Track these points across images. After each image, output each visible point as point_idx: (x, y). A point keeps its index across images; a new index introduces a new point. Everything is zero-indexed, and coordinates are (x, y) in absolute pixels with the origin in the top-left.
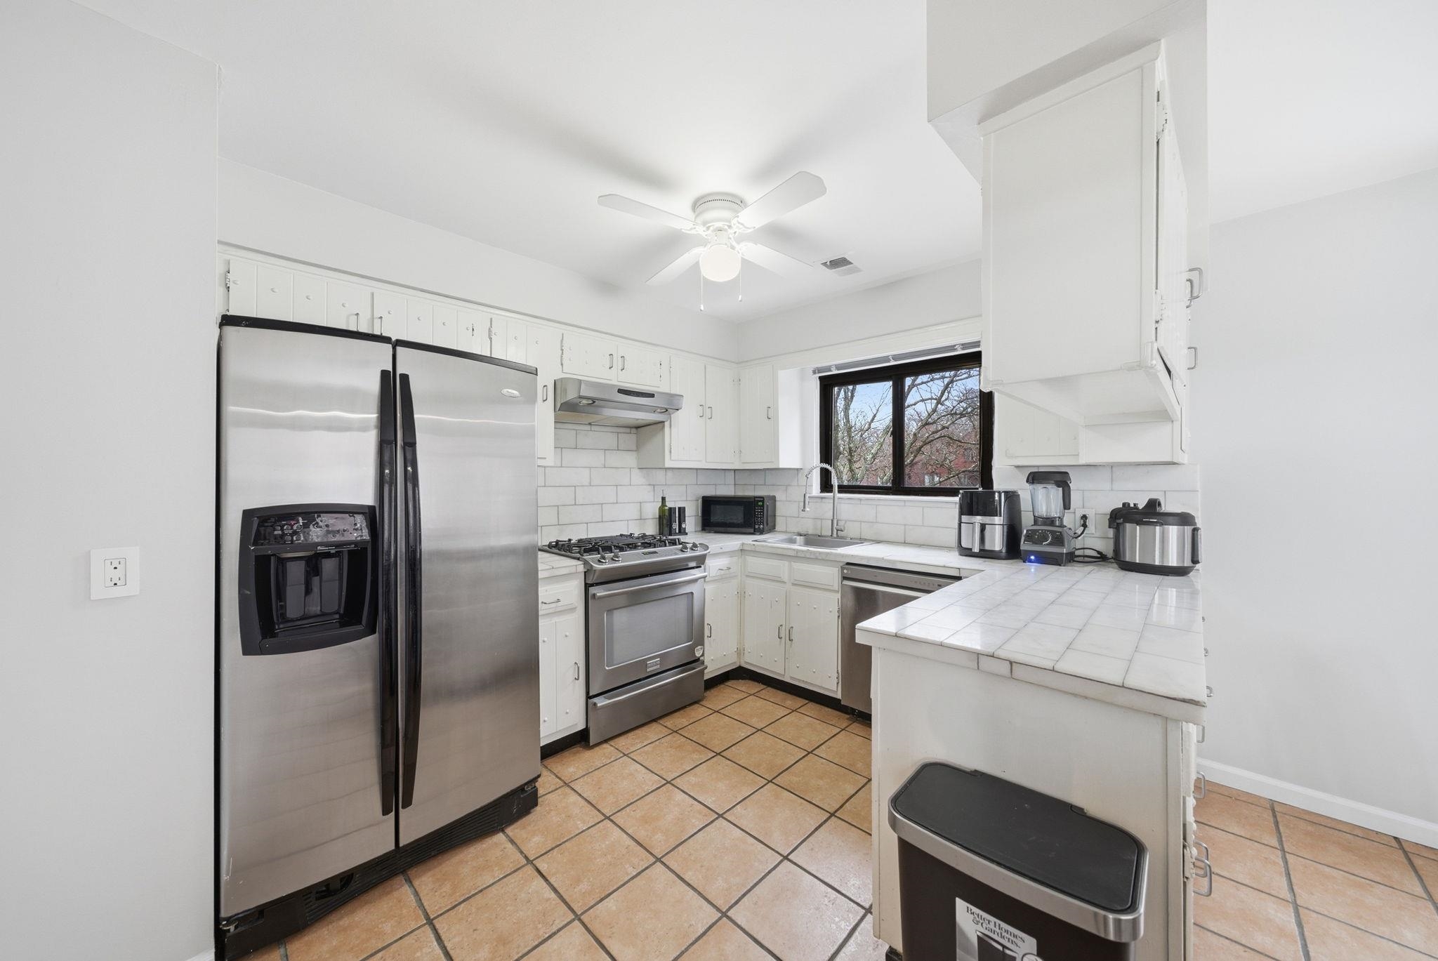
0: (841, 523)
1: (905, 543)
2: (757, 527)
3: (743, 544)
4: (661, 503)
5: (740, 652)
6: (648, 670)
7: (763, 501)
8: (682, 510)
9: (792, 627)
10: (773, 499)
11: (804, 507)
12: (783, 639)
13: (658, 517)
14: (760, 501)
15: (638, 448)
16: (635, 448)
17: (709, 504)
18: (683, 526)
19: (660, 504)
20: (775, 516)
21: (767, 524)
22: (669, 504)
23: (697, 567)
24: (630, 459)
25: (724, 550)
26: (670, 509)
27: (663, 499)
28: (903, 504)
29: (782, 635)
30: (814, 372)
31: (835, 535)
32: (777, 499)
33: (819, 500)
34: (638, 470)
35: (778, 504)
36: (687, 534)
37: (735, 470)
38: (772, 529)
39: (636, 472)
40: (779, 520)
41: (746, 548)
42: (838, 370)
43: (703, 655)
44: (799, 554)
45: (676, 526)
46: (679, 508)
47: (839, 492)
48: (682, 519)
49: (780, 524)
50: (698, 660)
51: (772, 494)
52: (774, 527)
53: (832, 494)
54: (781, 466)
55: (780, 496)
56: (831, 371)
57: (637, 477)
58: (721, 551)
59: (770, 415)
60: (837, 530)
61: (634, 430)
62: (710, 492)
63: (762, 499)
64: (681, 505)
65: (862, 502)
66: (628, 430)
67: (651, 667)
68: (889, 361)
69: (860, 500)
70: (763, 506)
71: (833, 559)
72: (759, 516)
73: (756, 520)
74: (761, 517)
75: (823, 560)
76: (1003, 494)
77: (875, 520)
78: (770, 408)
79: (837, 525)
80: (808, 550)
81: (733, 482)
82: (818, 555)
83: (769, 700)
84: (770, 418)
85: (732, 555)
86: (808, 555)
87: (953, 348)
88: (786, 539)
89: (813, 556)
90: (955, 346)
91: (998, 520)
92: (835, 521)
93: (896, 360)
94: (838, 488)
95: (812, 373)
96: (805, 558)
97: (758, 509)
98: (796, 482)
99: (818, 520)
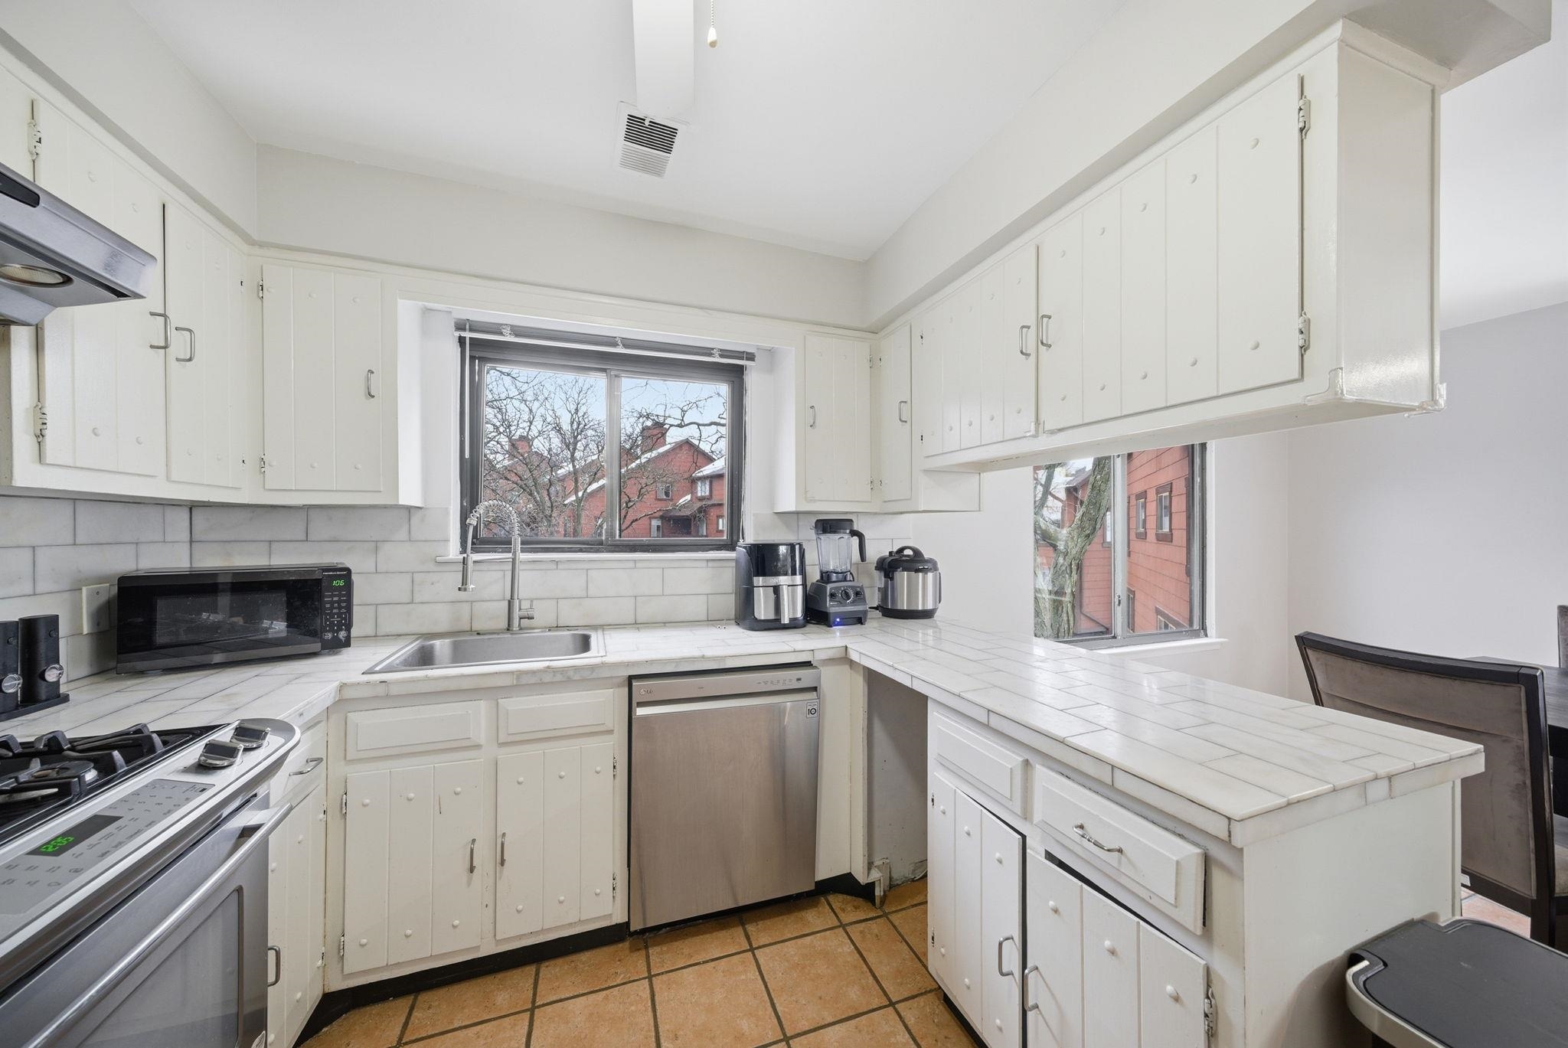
0: (525, 605)
1: (637, 625)
2: (329, 635)
3: (342, 687)
9: (504, 836)
11: (464, 582)
12: (477, 870)
14: (339, 577)
18: (51, 676)
25: (307, 717)
28: (631, 565)
29: (476, 860)
31: (515, 626)
33: (462, 567)
36: (65, 699)
41: (348, 694)
42: (517, 335)
44: (524, 680)
46: (29, 622)
47: (523, 551)
53: (510, 555)
56: (501, 334)
59: (376, 389)
60: (520, 618)
63: (342, 571)
65: (561, 566)
68: (615, 345)
69: (557, 562)
70: (346, 587)
71: (606, 674)
72: (335, 611)
73: (327, 620)
74: (339, 615)
75: (583, 680)
76: (797, 547)
77: (584, 594)
78: (373, 372)
79: (520, 609)
80: (548, 667)
81: (186, 536)
82: (571, 673)
83: (456, 1025)
84: (373, 397)
85: (311, 731)
86: (547, 678)
87: (708, 352)
88: (413, 653)
89: (559, 677)
90: (713, 349)
91: (798, 579)
92: (516, 602)
93: (626, 346)
94: (521, 544)
95: (454, 329)
96: (539, 683)
97: (332, 596)
98: (402, 534)
99: (468, 604)
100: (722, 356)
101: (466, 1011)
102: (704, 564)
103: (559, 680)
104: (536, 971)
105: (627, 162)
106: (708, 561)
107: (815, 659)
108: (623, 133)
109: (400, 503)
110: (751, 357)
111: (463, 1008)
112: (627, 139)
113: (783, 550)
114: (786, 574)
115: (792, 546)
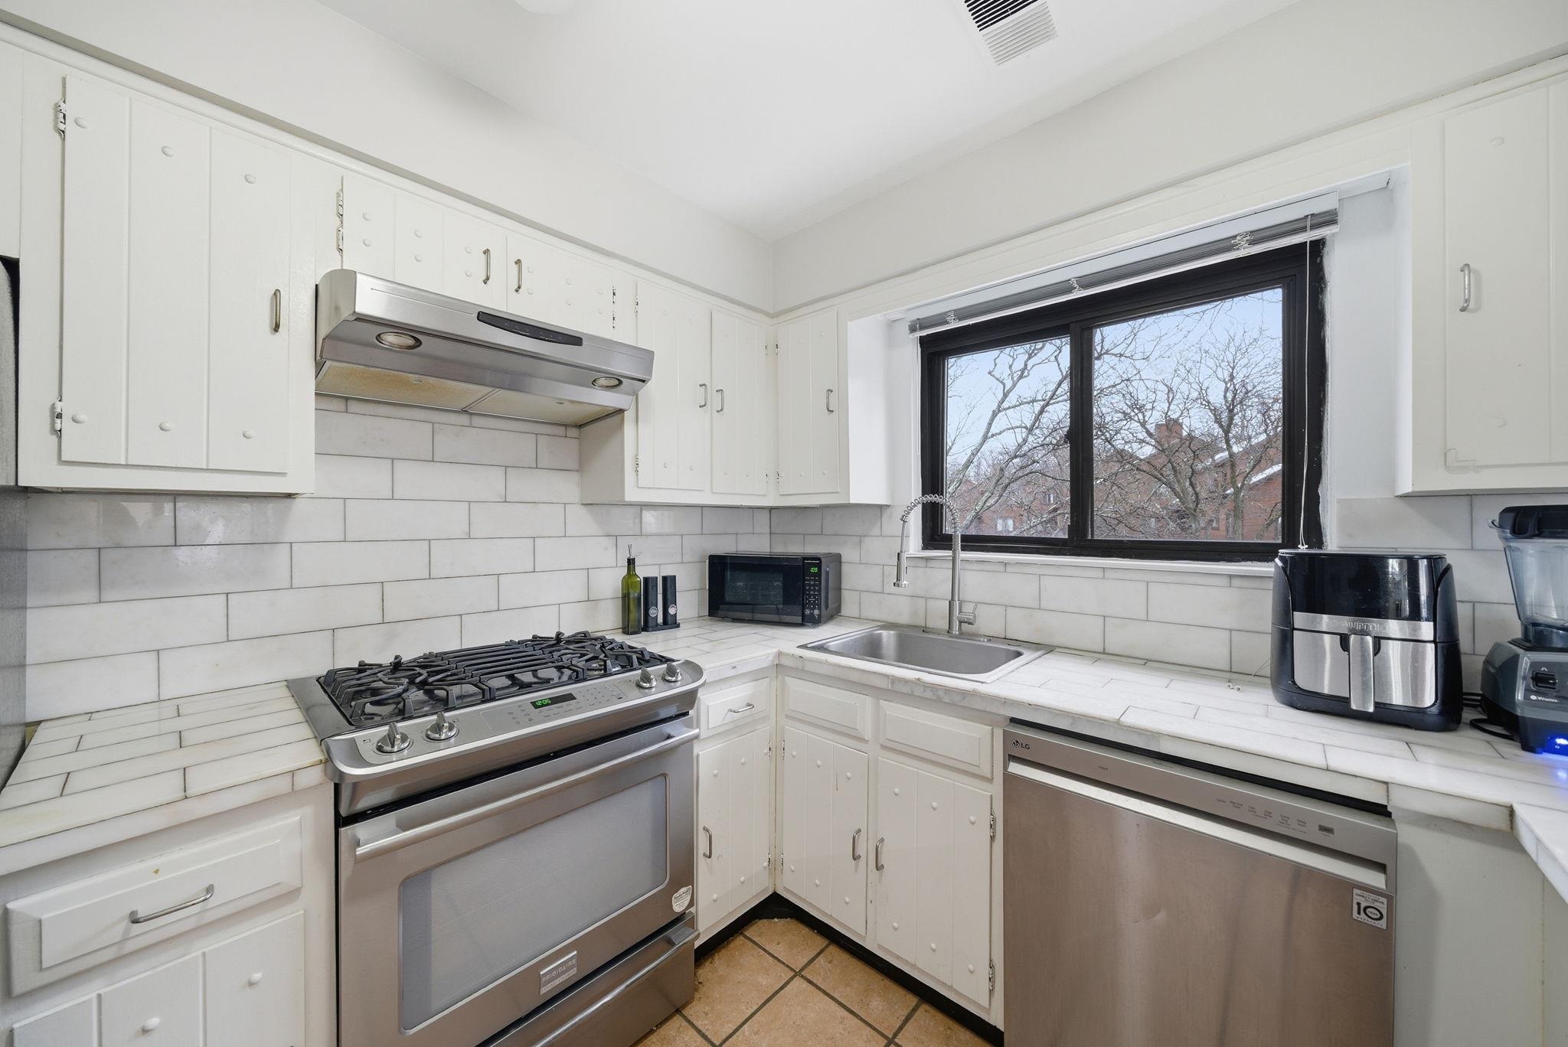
0: (968, 608)
1: (1103, 655)
2: (807, 612)
3: (780, 654)
4: (626, 569)
5: (775, 865)
6: (544, 990)
7: (819, 566)
8: (669, 582)
9: (882, 840)
10: (837, 559)
11: (898, 578)
12: (863, 861)
13: (621, 596)
14: (814, 565)
15: (582, 465)
16: (575, 466)
17: (721, 568)
18: (671, 611)
19: (625, 571)
20: (841, 589)
21: (827, 606)
22: (642, 572)
23: (678, 716)
24: (566, 487)
25: (740, 670)
26: (646, 580)
27: (631, 562)
28: (1100, 574)
29: (861, 850)
30: (913, 329)
31: (956, 631)
32: (843, 560)
33: (922, 563)
34: (583, 510)
35: (845, 568)
36: (678, 626)
37: (771, 509)
38: (833, 613)
39: (577, 514)
40: (846, 595)
41: (785, 661)
42: (961, 319)
43: (691, 904)
44: (899, 687)
45: (657, 613)
46: (665, 579)
47: (964, 549)
48: (669, 598)
49: (849, 607)
50: (680, 918)
51: (834, 550)
52: (838, 610)
53: (949, 553)
54: (854, 499)
55: (848, 554)
56: (947, 323)
57: (581, 520)
58: (732, 673)
59: (834, 404)
60: (960, 622)
61: (573, 432)
62: (726, 546)
63: (816, 560)
64: (668, 571)
65: (1009, 569)
66: (560, 431)
67: (549, 981)
68: (1070, 290)
70: (819, 574)
71: (980, 705)
72: (812, 593)
73: (807, 599)
74: (814, 595)
75: (953, 704)
76: (1423, 564)
77: (1035, 605)
78: (832, 391)
79: (960, 611)
80: (919, 679)
81: (767, 530)
82: (941, 693)
83: (836, 996)
84: (833, 411)
85: (756, 682)
86: (918, 692)
87: (1226, 244)
88: (861, 638)
89: (928, 694)
90: (1235, 237)
91: (1426, 630)
92: (957, 604)
93: (1085, 287)
94: (962, 541)
95: (908, 332)
96: (909, 694)
97: (809, 580)
98: (876, 531)
99: (923, 600)
100: (1252, 243)
101: (848, 989)
102: (1225, 581)
103: (928, 697)
104: (916, 1006)
105: (1004, 53)
106: (1230, 576)
107: (1397, 802)
108: (973, 25)
109: (851, 502)
110: (1329, 219)
111: (848, 985)
112: (983, 24)
113: (1394, 566)
114: (1398, 616)
115: (1411, 563)
